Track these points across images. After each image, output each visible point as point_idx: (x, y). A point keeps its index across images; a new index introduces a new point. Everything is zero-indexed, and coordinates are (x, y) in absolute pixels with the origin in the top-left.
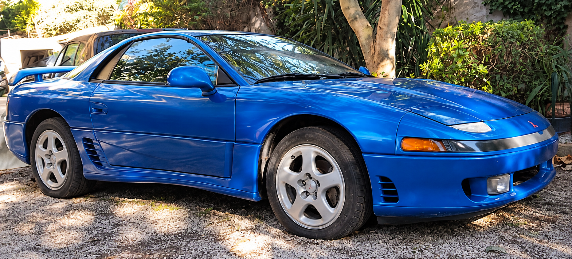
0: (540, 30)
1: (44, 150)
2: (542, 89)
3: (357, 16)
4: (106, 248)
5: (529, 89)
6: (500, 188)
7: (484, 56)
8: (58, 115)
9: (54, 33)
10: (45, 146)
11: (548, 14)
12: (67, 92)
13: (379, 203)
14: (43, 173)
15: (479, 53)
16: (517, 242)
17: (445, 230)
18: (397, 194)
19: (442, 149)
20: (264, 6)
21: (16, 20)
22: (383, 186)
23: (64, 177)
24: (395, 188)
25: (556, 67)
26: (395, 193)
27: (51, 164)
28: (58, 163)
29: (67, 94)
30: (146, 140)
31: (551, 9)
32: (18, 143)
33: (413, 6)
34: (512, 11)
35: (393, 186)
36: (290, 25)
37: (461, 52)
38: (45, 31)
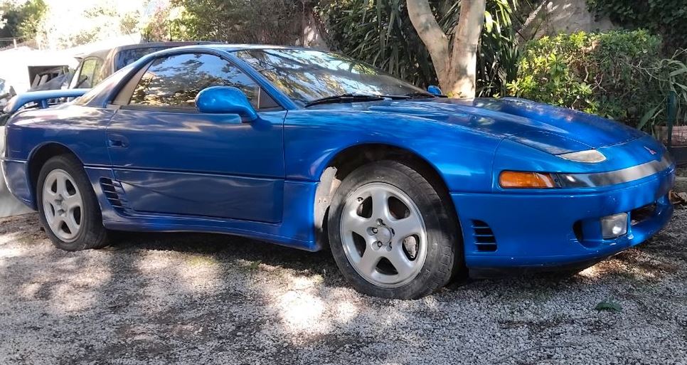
0: (657, 41)
1: (53, 194)
2: (656, 112)
3: (429, 25)
4: (128, 316)
5: (641, 112)
6: (616, 230)
7: (588, 73)
8: (68, 151)
9: (70, 43)
10: (54, 189)
11: (667, 21)
12: (80, 121)
13: (472, 253)
14: (53, 221)
15: (581, 69)
16: (633, 297)
17: (548, 283)
18: (494, 241)
19: (549, 185)
20: (318, 13)
21: (23, 26)
22: (478, 231)
23: (78, 227)
24: (492, 233)
25: (675, 86)
26: (493, 239)
27: (62, 211)
28: (71, 210)
29: (79, 123)
30: (179, 180)
31: (671, 15)
32: (20, 185)
33: (500, 13)
34: (622, 19)
35: (489, 231)
36: (349, 37)
37: (559, 68)
38: (58, 41)
